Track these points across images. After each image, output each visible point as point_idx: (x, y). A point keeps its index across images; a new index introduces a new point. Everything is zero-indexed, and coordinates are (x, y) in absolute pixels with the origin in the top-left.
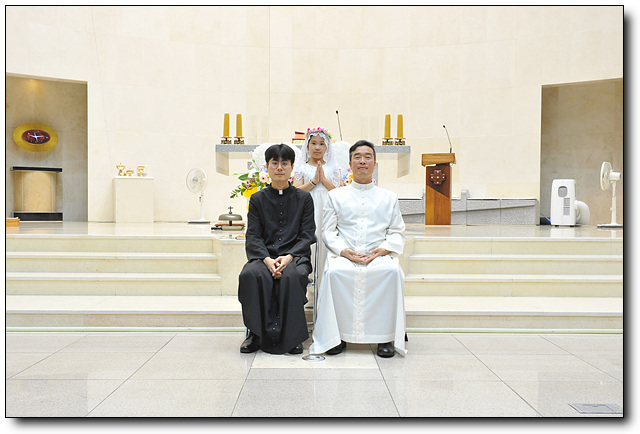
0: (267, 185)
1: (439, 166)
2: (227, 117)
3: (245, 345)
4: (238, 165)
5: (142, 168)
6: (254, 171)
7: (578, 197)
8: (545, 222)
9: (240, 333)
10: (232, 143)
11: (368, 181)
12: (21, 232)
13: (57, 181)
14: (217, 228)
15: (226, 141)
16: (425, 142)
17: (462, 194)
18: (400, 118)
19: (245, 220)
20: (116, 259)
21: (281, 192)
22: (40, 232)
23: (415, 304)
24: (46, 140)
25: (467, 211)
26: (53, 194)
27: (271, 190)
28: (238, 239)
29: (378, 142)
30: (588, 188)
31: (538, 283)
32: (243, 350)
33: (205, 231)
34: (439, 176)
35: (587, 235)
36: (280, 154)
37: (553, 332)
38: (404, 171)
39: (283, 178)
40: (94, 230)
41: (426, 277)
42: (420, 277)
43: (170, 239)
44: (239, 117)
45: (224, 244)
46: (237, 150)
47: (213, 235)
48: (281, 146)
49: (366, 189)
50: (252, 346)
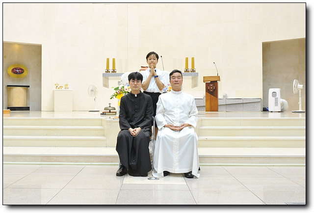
1: (212, 82)
2: (108, 60)
3: (119, 172)
4: (113, 83)
5: (67, 85)
6: (121, 86)
7: (282, 97)
8: (265, 110)
9: (116, 166)
10: (110, 72)
11: (179, 90)
12: (11, 116)
13: (27, 92)
14: (103, 114)
15: (108, 71)
16: (205, 70)
17: (224, 96)
18: (193, 59)
19: (118, 110)
20: (56, 129)
21: (136, 96)
22: (19, 116)
23: (203, 151)
24: (22, 73)
25: (226, 104)
26: (25, 98)
27: (131, 95)
28: (115, 118)
30: (287, 92)
31: (265, 140)
32: (118, 175)
33: (97, 115)
34: (212, 88)
35: (287, 116)
36: (135, 77)
37: (273, 166)
38: (195, 85)
39: (137, 89)
40: (44, 115)
41: (208, 137)
42: (205, 137)
43: (81, 119)
44: (114, 60)
45: (107, 122)
46: (113, 76)
47: (102, 117)
48: (136, 73)
49: (178, 94)
50: (122, 173)
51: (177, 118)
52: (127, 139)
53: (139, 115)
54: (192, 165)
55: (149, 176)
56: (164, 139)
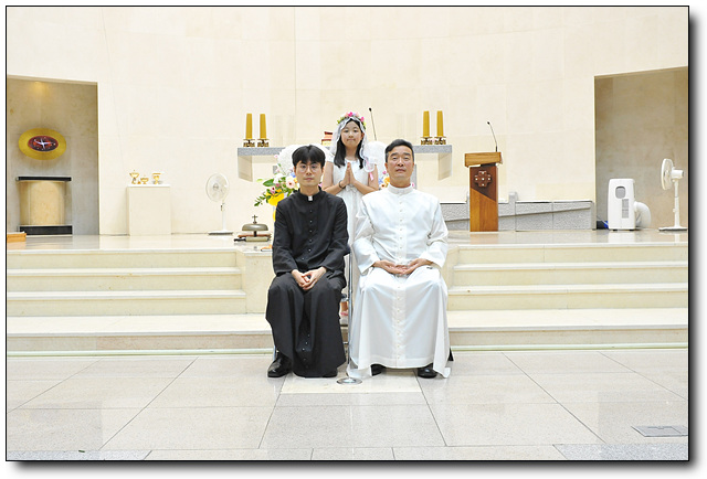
0: (295, 191)
1: (484, 166)
2: (249, 117)
3: (273, 369)
4: (263, 169)
5: (157, 175)
6: (280, 176)
7: (637, 198)
8: (601, 226)
9: (267, 354)
10: (256, 145)
11: (406, 185)
13: (66, 191)
14: (240, 239)
15: (249, 144)
16: (468, 140)
17: (510, 197)
18: (440, 115)
19: (271, 230)
20: (131, 276)
21: (310, 199)
22: (48, 247)
23: (458, 320)
24: (53, 147)
25: (516, 216)
26: (62, 205)
27: (299, 197)
28: (265, 251)
29: (416, 142)
30: (648, 187)
32: (271, 374)
33: (227, 243)
34: (484, 178)
35: (648, 239)
36: (308, 156)
38: (445, 173)
39: (312, 183)
40: (106, 244)
41: (472, 289)
42: (465, 289)
43: (190, 252)
44: (263, 117)
45: (248, 257)
46: (261, 154)
47: (237, 247)
48: (310, 147)
49: (404, 193)
50: (281, 370)
51: (401, 246)
52: (291, 295)
53: (316, 242)
54: (433, 351)
55: (341, 375)
56: (373, 294)
